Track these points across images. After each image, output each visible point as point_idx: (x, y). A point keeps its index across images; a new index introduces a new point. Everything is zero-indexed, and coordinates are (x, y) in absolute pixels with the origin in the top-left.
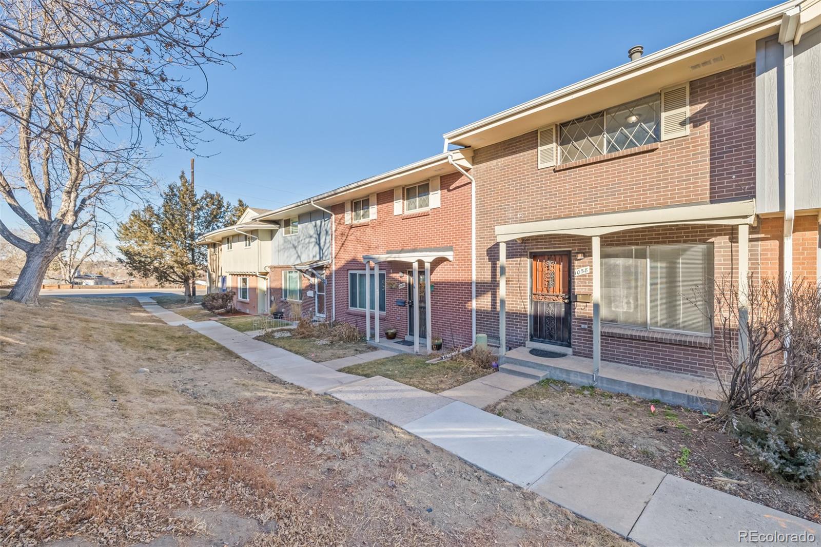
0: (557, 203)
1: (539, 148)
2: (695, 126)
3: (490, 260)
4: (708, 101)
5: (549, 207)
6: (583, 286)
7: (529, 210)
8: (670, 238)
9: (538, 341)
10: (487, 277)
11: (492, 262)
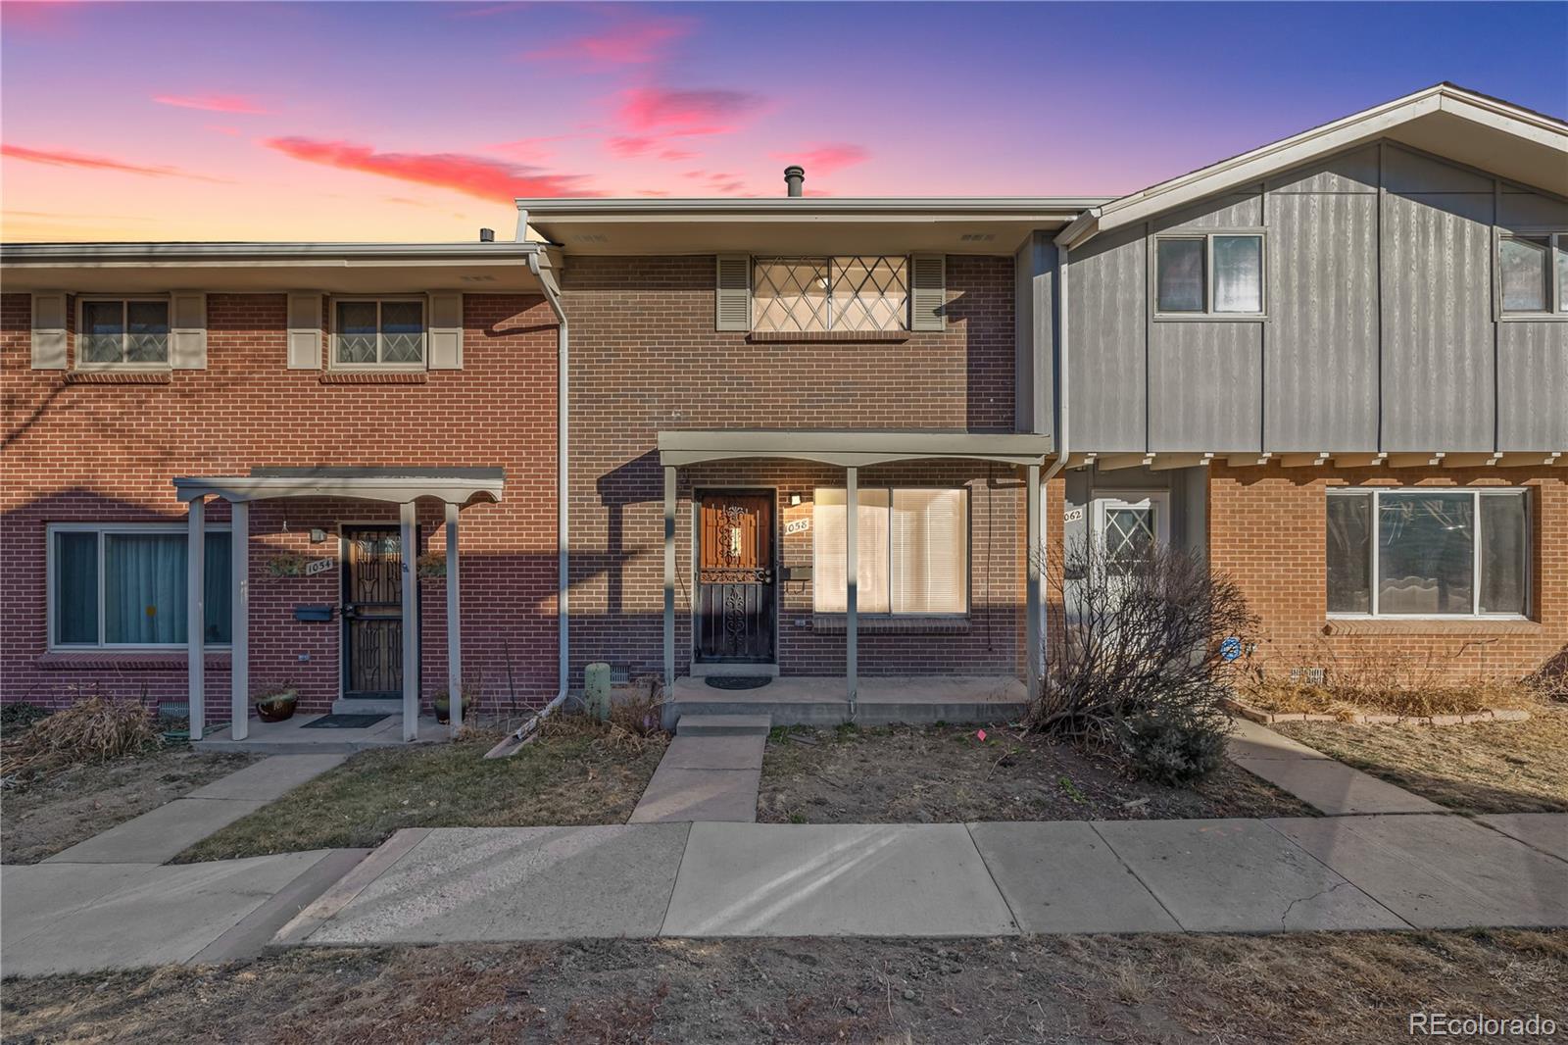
0: (752, 401)
1: (719, 290)
2: (951, 320)
3: (605, 502)
4: (966, 290)
5: (737, 407)
6: (798, 552)
7: (697, 407)
8: (922, 476)
9: (713, 661)
10: (599, 541)
11: (611, 506)
